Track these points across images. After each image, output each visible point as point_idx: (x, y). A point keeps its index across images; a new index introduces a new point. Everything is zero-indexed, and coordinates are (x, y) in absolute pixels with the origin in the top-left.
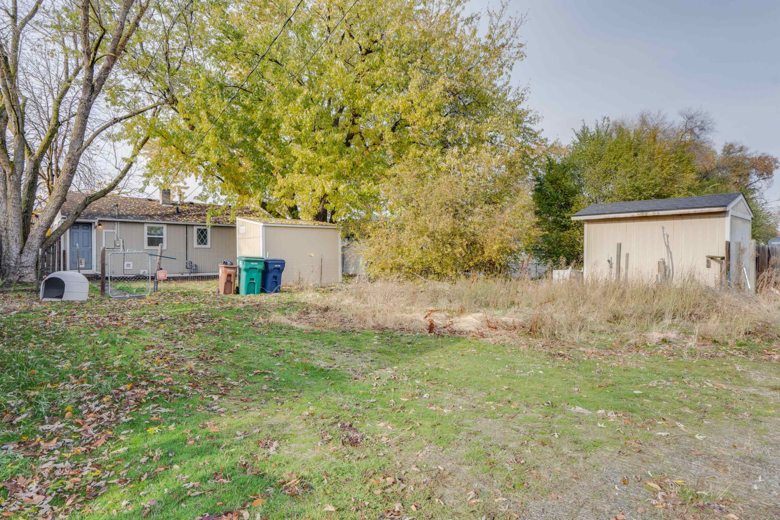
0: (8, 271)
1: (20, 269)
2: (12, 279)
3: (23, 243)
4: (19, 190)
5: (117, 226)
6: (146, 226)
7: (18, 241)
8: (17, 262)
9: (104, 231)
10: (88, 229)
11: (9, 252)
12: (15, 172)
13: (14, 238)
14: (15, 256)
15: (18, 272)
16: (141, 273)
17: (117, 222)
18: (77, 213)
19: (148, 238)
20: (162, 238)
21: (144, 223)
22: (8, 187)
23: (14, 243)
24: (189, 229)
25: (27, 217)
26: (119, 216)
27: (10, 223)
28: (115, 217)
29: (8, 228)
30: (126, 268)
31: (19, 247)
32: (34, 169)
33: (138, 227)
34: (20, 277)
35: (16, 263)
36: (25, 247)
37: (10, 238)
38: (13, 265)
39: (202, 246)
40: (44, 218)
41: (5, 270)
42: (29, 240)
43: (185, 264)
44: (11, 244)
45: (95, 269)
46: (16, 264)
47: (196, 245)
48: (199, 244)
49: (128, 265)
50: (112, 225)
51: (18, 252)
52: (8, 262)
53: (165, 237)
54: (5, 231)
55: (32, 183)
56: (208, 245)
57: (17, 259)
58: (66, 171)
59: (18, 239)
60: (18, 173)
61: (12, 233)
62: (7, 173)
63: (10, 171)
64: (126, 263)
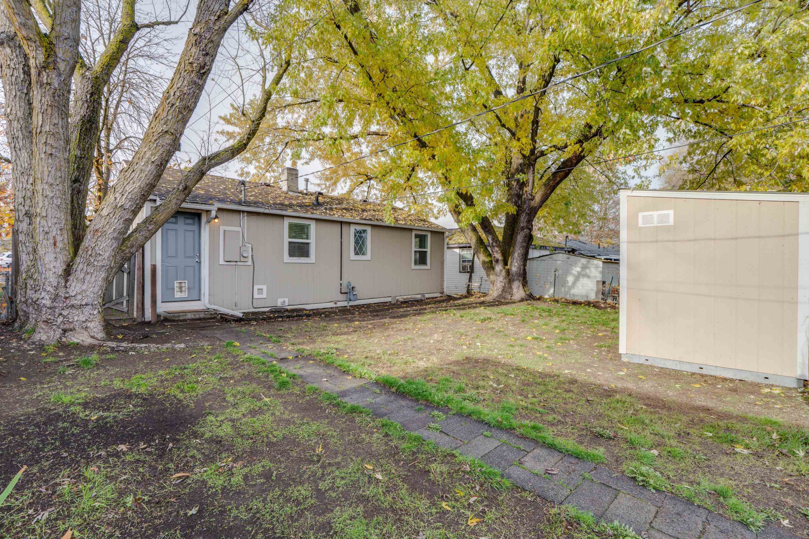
0: (33, 316)
1: (65, 313)
2: (44, 338)
3: (72, 250)
4: (65, 114)
5: (245, 219)
6: (287, 222)
7: (60, 245)
8: (57, 295)
9: (222, 228)
10: (193, 224)
11: (37, 271)
12: (55, 62)
13: (51, 236)
14: (53, 280)
15: (60, 319)
16: (279, 304)
17: (243, 212)
18: (186, 188)
19: (290, 243)
20: (308, 244)
21: (283, 216)
22: (36, 104)
23: (51, 249)
24: (345, 228)
25: (79, 192)
26: (247, 203)
27: (39, 198)
28: (240, 203)
29: (32, 211)
30: (256, 296)
31: (63, 258)
32: (92, 94)
33: (275, 223)
34: (65, 331)
35: (55, 298)
36: (78, 259)
37: (40, 237)
38: (47, 302)
39: (360, 257)
40: (129, 188)
41: (27, 315)
42: (88, 242)
43: (339, 287)
44: (41, 251)
45: (207, 301)
46: (54, 300)
47: (353, 256)
48: (357, 254)
49: (260, 290)
50: (235, 217)
51: (60, 271)
52: (35, 296)
53: (312, 240)
54: (27, 220)
55: (89, 121)
56: (368, 257)
57: (56, 288)
58: (188, 68)
59: (59, 238)
60: (62, 66)
61: (43, 222)
62: (32, 62)
63: (41, 58)
64: (256, 287)
